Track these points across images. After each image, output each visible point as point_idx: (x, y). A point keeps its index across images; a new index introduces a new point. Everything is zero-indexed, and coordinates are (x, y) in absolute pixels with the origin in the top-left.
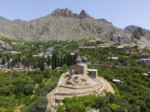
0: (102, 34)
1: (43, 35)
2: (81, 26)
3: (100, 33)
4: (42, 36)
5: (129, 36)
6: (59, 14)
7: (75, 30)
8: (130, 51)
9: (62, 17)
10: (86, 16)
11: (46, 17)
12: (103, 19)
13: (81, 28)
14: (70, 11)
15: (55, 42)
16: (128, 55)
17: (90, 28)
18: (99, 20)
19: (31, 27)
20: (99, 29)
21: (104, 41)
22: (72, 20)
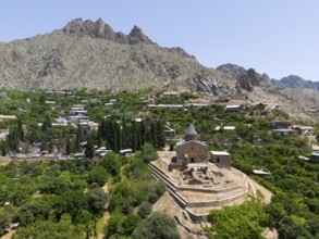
0: (180, 78)
1: (49, 76)
2: (133, 59)
3: (174, 77)
4: (47, 78)
5: (232, 84)
6: (82, 30)
7: (122, 67)
8: (252, 114)
9: (89, 38)
10: (142, 40)
11: (50, 36)
12: (179, 49)
13: (133, 64)
14: (106, 26)
15: (82, 94)
16: (250, 122)
17: (154, 66)
18: (171, 50)
19: (16, 56)
20: (172, 69)
21: (195, 93)
22: (112, 45)
